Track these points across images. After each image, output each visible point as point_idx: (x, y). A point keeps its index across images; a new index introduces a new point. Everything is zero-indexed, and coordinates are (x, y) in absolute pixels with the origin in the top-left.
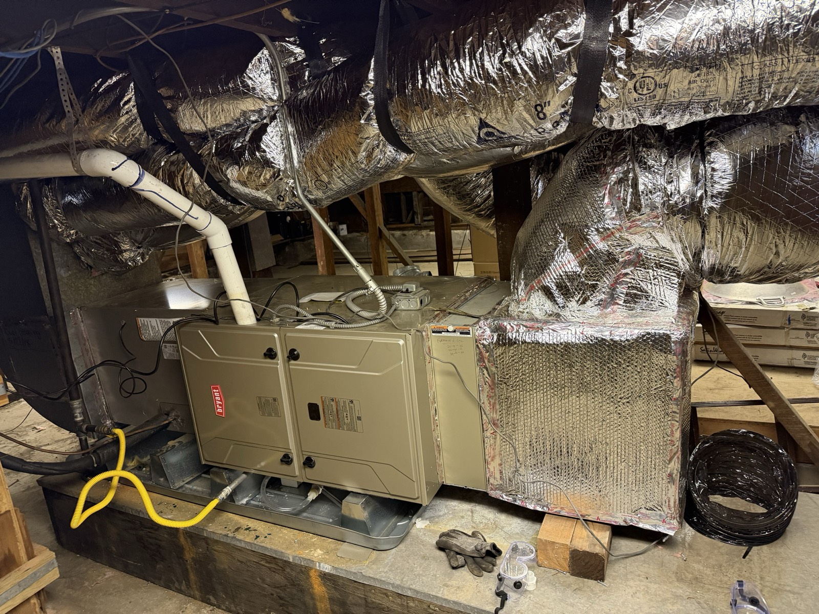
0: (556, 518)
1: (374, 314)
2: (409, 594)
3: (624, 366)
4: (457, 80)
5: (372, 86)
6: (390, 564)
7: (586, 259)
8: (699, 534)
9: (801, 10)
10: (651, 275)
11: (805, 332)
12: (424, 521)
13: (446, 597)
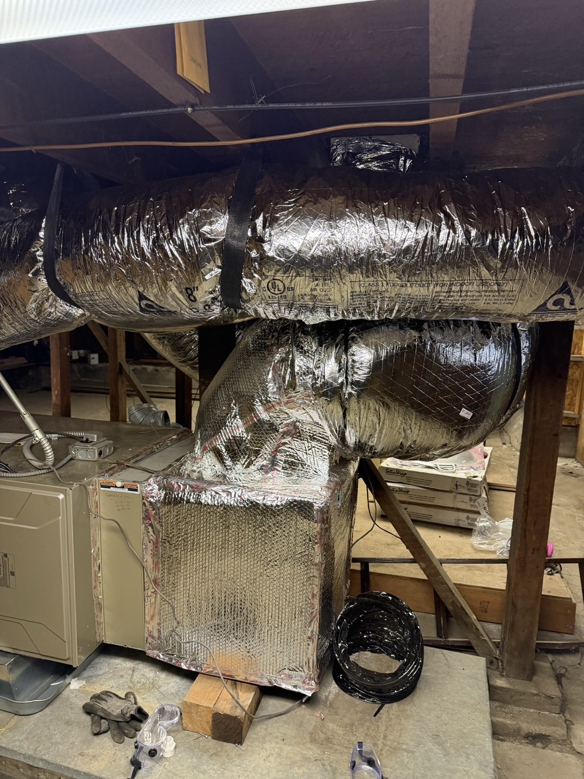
0: (208, 678)
1: (41, 464)
2: (41, 765)
3: (274, 530)
4: (116, 253)
5: (42, 244)
6: (28, 731)
7: (257, 424)
8: (342, 692)
9: (394, 243)
10: (307, 446)
11: (468, 497)
12: (81, 681)
13: (78, 768)
